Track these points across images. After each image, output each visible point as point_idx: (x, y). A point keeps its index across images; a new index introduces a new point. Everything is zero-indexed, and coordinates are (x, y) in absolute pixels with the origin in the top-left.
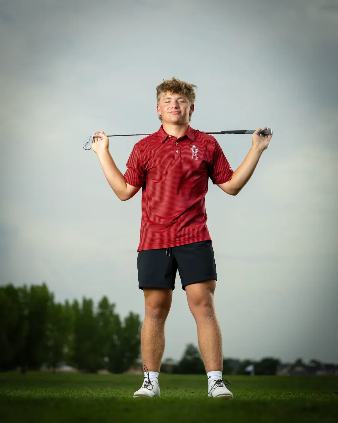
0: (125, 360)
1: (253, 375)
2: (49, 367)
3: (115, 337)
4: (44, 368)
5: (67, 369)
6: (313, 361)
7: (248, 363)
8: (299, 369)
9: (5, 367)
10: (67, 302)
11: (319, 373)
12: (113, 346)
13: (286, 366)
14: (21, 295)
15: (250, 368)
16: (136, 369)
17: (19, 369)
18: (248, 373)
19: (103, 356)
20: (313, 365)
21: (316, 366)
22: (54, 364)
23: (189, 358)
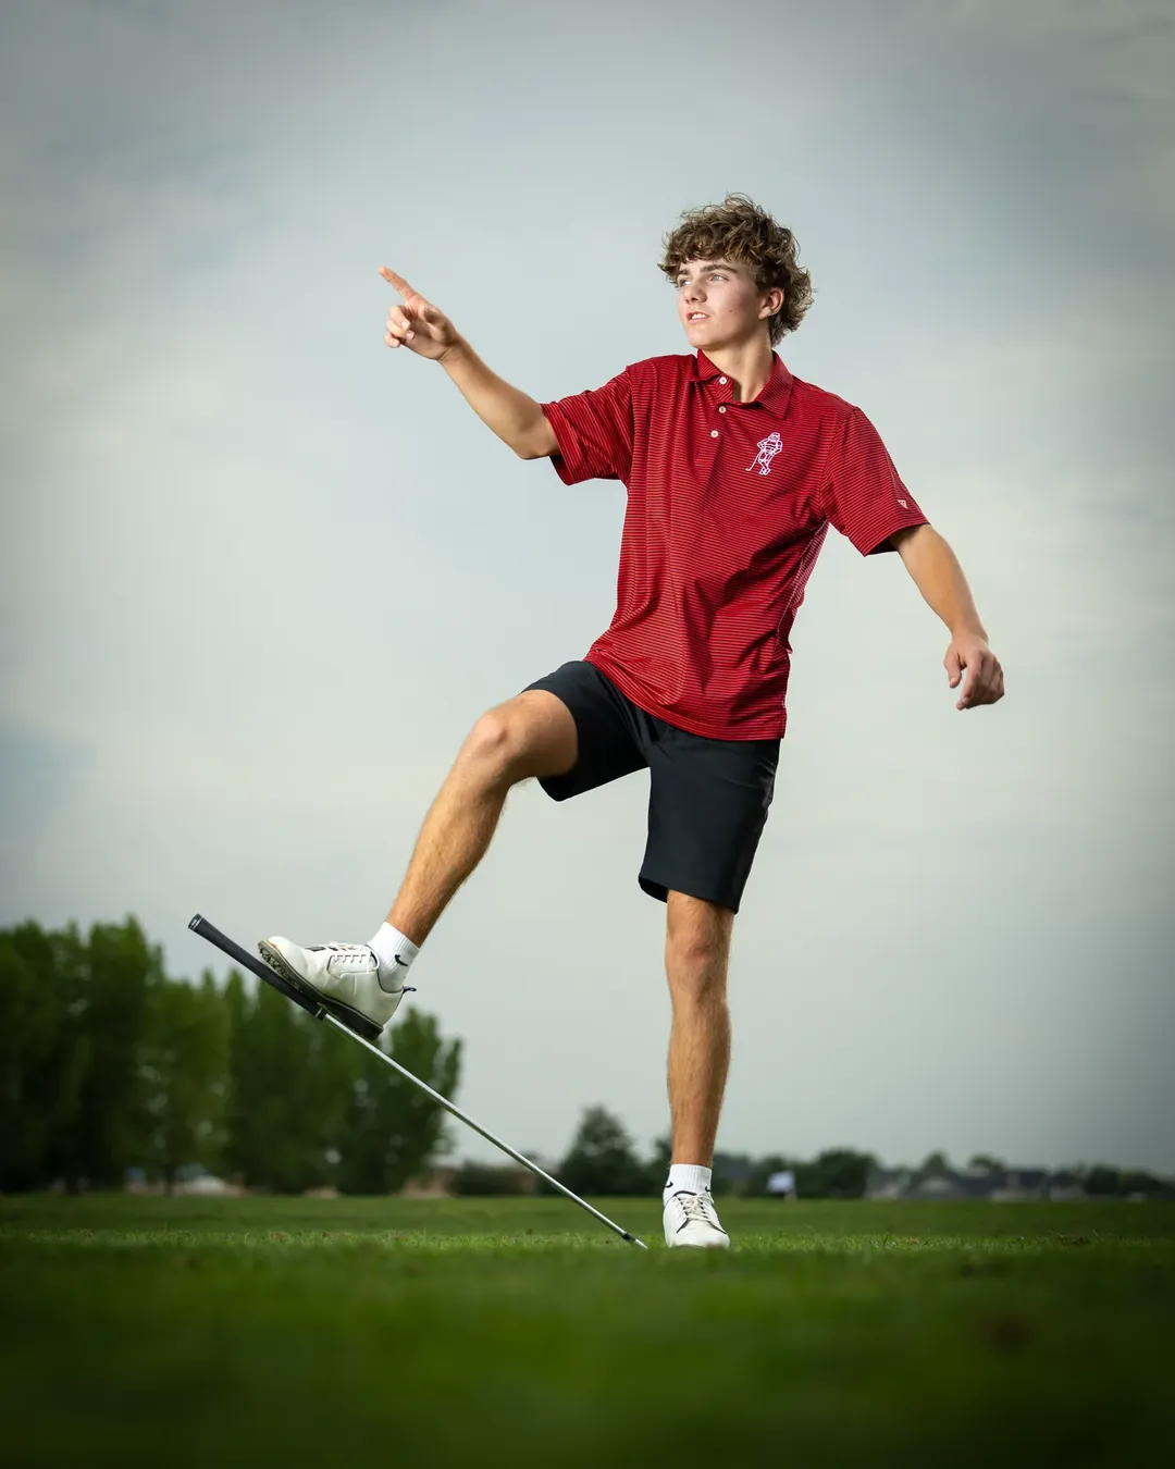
0: (392, 1159)
1: (791, 1199)
2: (151, 1180)
3: (361, 1086)
4: (137, 1185)
5: (209, 1186)
6: (980, 1161)
7: (776, 1165)
8: (936, 1185)
9: (17, 1181)
10: (208, 978)
11: (999, 1196)
12: (354, 1115)
13: (895, 1175)
14: (61, 955)
15: (782, 1182)
16: (424, 1186)
17: (59, 1187)
18: (780, 1195)
19: (323, 1144)
20: (979, 1172)
21: (992, 1175)
22: (169, 1171)
23: (592, 1150)
